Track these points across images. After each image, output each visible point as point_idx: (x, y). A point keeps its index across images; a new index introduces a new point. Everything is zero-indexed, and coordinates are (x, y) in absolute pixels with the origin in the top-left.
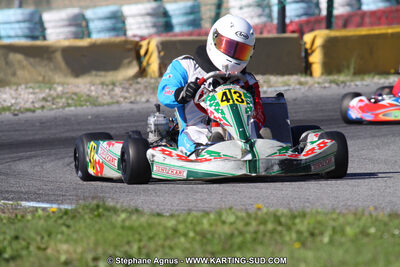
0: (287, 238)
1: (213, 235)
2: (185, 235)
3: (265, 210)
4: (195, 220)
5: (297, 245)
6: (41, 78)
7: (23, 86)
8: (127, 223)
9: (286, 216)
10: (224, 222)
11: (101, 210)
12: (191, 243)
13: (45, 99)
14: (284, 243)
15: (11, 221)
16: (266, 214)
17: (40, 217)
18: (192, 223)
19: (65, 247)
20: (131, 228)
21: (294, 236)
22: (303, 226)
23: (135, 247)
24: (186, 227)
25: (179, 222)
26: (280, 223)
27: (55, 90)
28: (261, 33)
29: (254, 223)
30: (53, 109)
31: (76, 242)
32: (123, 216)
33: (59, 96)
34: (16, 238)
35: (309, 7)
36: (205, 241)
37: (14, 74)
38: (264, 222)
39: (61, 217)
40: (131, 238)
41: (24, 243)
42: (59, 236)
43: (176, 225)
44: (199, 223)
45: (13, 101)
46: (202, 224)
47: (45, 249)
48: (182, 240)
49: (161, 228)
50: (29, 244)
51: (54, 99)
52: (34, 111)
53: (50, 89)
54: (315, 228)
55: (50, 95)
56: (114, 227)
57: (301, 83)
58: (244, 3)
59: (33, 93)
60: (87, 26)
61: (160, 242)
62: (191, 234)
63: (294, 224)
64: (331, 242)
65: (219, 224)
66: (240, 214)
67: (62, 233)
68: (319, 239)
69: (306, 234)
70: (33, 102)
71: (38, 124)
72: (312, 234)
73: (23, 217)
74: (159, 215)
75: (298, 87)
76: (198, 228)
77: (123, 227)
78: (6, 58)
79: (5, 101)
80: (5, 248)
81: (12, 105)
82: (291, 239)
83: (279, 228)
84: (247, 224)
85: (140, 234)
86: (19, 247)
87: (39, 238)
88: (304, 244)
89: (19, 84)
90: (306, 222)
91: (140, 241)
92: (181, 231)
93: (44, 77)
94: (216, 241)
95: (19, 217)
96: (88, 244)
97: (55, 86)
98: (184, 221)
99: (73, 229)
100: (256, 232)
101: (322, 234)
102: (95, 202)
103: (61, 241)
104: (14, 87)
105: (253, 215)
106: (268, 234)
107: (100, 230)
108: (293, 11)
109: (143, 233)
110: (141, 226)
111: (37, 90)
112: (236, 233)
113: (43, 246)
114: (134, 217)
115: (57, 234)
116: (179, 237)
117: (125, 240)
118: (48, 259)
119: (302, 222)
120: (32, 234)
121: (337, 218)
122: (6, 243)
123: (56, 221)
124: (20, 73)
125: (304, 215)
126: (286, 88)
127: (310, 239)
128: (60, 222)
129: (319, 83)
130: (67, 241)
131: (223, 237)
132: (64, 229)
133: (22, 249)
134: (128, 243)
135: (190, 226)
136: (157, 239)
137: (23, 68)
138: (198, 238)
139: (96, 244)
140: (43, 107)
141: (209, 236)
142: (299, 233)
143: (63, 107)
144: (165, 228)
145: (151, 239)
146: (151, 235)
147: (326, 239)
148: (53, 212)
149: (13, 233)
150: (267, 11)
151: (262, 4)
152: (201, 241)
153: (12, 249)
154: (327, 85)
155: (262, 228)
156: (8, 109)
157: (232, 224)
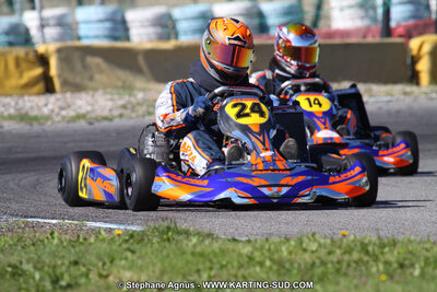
0: (374, 270)
1: (292, 264)
2: (261, 264)
3: (352, 237)
4: (272, 247)
5: (384, 277)
6: (120, 84)
7: (100, 92)
8: (198, 249)
9: (375, 244)
10: (305, 250)
11: (170, 234)
12: (267, 273)
13: (124, 107)
14: (369, 275)
15: (73, 244)
16: (353, 241)
17: (104, 240)
18: (269, 250)
19: (127, 275)
20: (202, 255)
21: (381, 267)
22: (392, 256)
23: (205, 276)
24: (263, 254)
25: (255, 249)
26: (367, 253)
27: (135, 96)
28: (365, 37)
29: (338, 252)
30: (131, 118)
31: (141, 269)
32: (194, 240)
33: (139, 104)
34: (76, 263)
35: (417, 10)
36: (283, 271)
37: (91, 78)
38: (349, 251)
39: (126, 241)
40: (201, 267)
41: (83, 269)
42: (123, 262)
43: (252, 253)
44: (278, 251)
45: (89, 108)
46: (281, 251)
47: (107, 276)
48: (258, 269)
49: (235, 256)
50: (89, 270)
51: (134, 107)
52: (111, 120)
53: (130, 95)
54: (405, 259)
55: (129, 102)
56: (184, 253)
57: (405, 94)
58: (345, 4)
59: (111, 100)
60: (174, 27)
61: (233, 272)
62: (268, 263)
63: (382, 253)
64: (423, 275)
65: (300, 252)
66: (322, 241)
67: (126, 259)
68: (408, 271)
69: (395, 265)
70: (111, 110)
71: (114, 135)
72: (402, 266)
73: (85, 239)
74: (235, 240)
75: (402, 97)
76: (276, 256)
77: (193, 254)
78: (83, 60)
79: (80, 107)
80: (62, 275)
81: (88, 112)
82: (378, 271)
83: (366, 258)
84: (330, 253)
85: (211, 261)
86: (78, 273)
87: (100, 264)
88: (391, 277)
89: (95, 90)
90: (396, 253)
91: (211, 269)
92: (258, 259)
93: (124, 82)
94: (295, 272)
95: (81, 240)
96: (154, 272)
97: (135, 92)
98: (262, 248)
99: (138, 254)
100: (339, 262)
101: (412, 265)
102: (166, 224)
103: (124, 268)
104: (91, 93)
105: (339, 243)
106: (353, 265)
107: (168, 256)
108: (399, 13)
109: (215, 261)
110: (213, 252)
111: (116, 97)
112: (318, 262)
113: (105, 273)
114: (207, 242)
115: (121, 259)
116: (254, 266)
117: (194, 268)
118: (108, 288)
119: (392, 251)
120: (93, 259)
121: (432, 248)
122: (64, 268)
123: (120, 245)
124: (97, 77)
125: (394, 243)
126: (389, 98)
127: (399, 271)
128: (125, 246)
129: (426, 93)
130: (130, 268)
131: (303, 266)
132: (129, 254)
133: (82, 275)
134: (198, 271)
135: (267, 254)
136: (229, 266)
137: (101, 72)
138: (275, 267)
139: (163, 273)
140: (121, 116)
141: (287, 265)
142: (387, 263)
143: (144, 116)
144: (240, 255)
145: (222, 267)
146: (224, 263)
147: (417, 272)
148: (119, 235)
149: (73, 258)
150: (371, 13)
151: (365, 4)
152: (278, 270)
153: (70, 275)
154: (434, 95)
155: (346, 257)
156: (83, 116)
157: (313, 252)
